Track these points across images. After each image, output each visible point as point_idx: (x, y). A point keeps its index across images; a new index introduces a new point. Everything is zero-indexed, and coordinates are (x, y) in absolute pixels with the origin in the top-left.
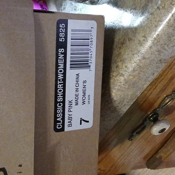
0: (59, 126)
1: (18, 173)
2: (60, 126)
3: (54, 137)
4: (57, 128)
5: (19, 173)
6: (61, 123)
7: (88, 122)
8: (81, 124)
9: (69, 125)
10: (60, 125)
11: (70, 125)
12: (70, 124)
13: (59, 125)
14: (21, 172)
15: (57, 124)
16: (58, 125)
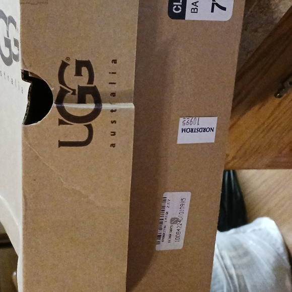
0: (177, 9)
1: (110, 73)
2: (179, 9)
3: (168, 26)
4: (174, 11)
5: (113, 73)
6: (181, 4)
7: (224, 9)
8: (212, 11)
9: (193, 10)
10: (179, 7)
11: (195, 10)
12: (194, 7)
13: (177, 5)
14: (115, 73)
15: (174, 3)
16: (175, 7)
